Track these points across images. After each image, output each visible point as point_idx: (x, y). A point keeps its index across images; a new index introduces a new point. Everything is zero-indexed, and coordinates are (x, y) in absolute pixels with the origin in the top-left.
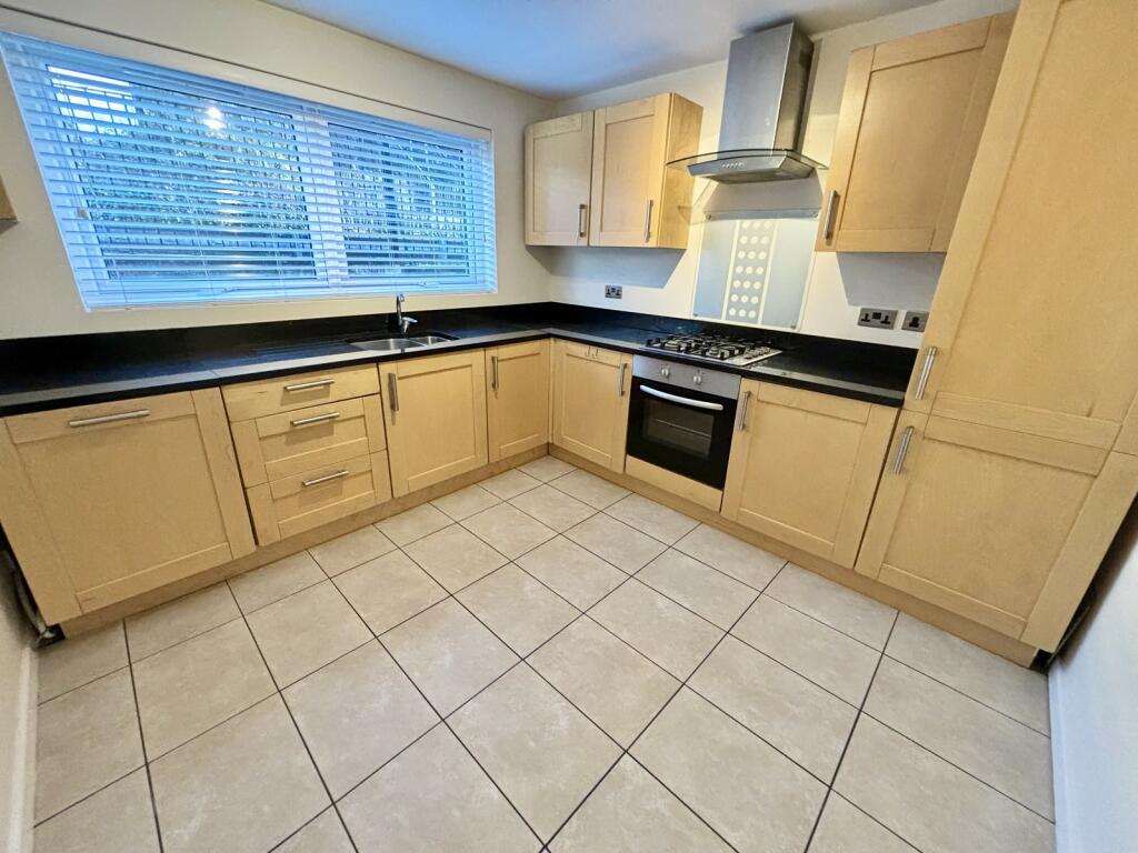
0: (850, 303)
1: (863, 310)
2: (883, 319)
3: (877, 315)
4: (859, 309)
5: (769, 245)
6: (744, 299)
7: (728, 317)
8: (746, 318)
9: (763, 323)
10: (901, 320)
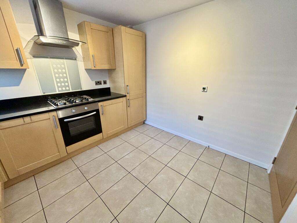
0: (92, 81)
1: (95, 82)
2: (100, 83)
3: (98, 82)
4: (94, 81)
5: (65, 67)
6: (63, 84)
7: (59, 91)
8: (66, 90)
9: (72, 90)
10: (102, 83)
